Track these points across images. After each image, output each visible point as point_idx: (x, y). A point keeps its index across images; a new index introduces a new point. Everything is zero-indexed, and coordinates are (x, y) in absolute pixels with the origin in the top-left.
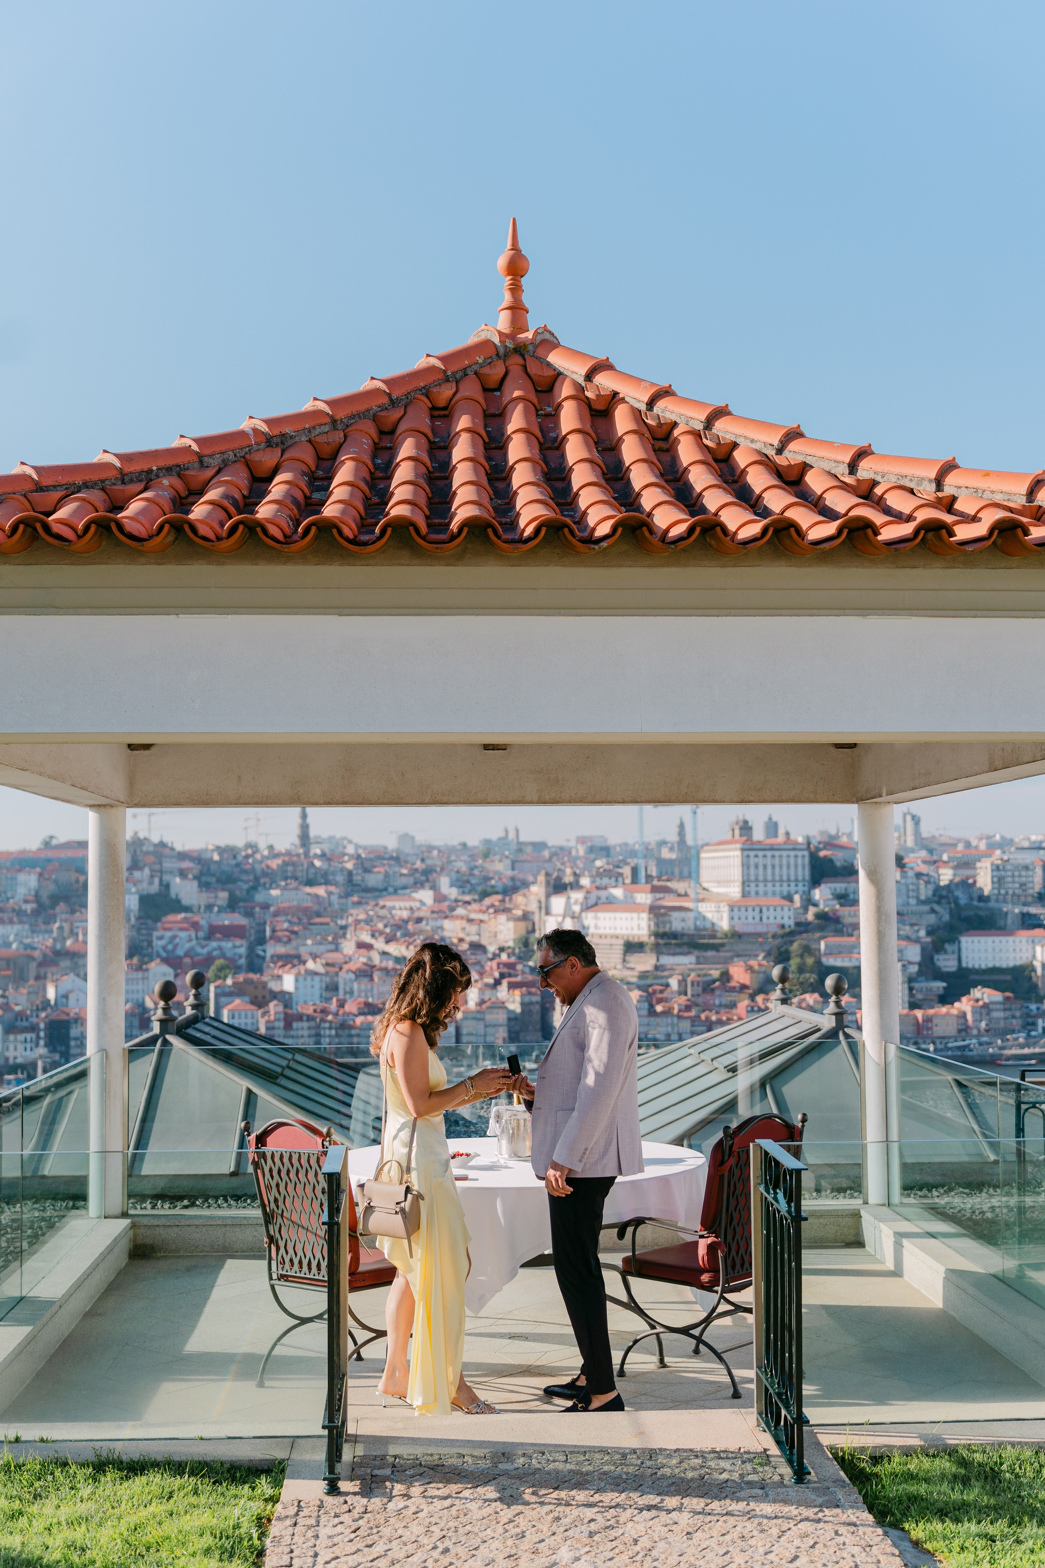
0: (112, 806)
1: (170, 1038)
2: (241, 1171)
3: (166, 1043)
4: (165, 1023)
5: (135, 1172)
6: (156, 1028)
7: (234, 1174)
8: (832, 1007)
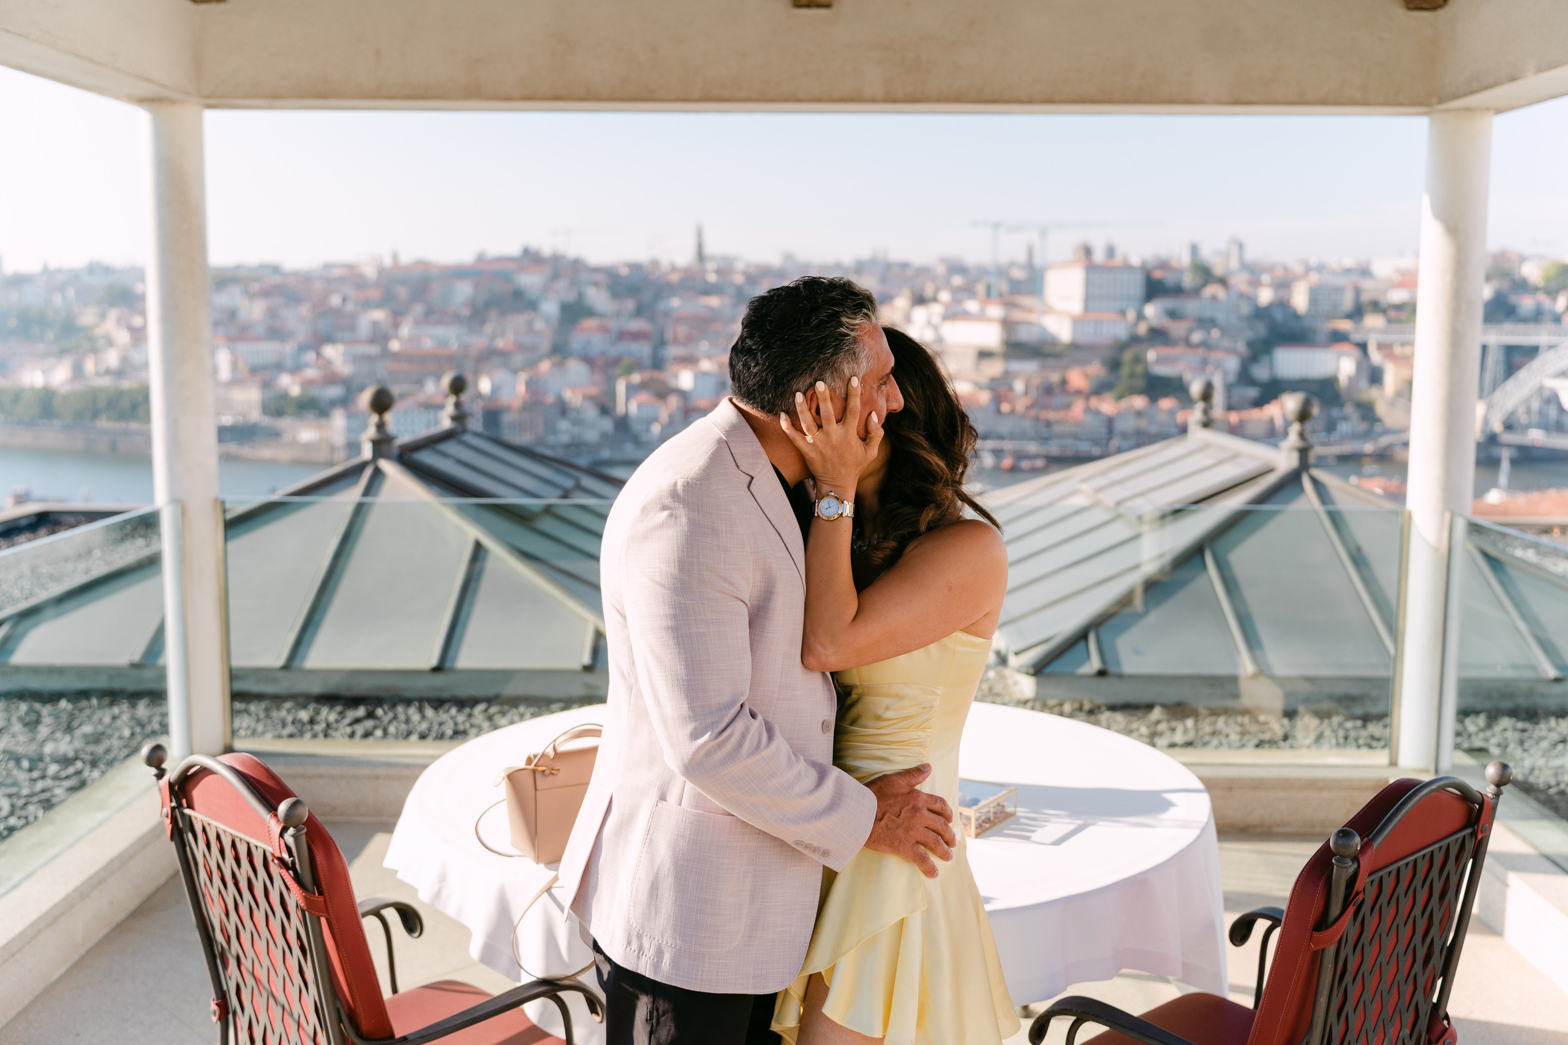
0: (172, 102)
1: (385, 465)
2: (448, 664)
3: (378, 473)
4: (382, 444)
5: (296, 664)
6: (367, 453)
7: (437, 669)
8: (1293, 439)
